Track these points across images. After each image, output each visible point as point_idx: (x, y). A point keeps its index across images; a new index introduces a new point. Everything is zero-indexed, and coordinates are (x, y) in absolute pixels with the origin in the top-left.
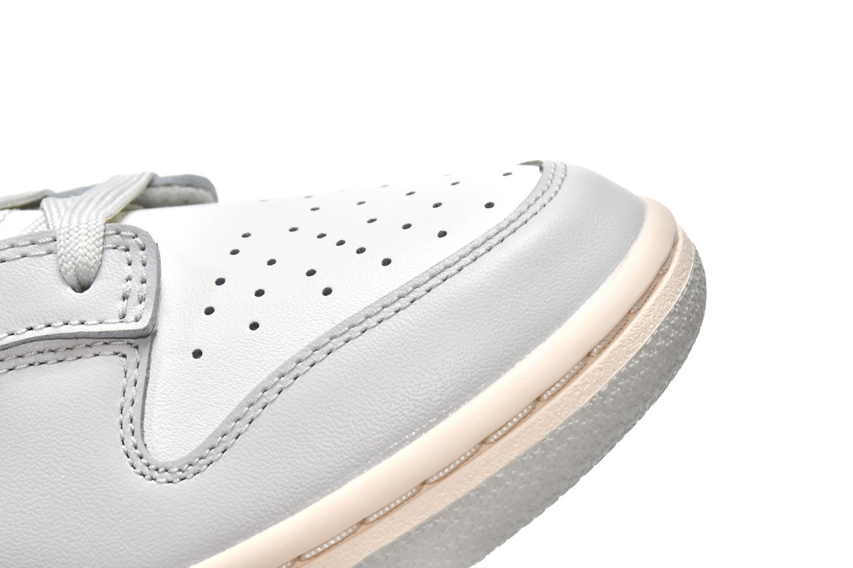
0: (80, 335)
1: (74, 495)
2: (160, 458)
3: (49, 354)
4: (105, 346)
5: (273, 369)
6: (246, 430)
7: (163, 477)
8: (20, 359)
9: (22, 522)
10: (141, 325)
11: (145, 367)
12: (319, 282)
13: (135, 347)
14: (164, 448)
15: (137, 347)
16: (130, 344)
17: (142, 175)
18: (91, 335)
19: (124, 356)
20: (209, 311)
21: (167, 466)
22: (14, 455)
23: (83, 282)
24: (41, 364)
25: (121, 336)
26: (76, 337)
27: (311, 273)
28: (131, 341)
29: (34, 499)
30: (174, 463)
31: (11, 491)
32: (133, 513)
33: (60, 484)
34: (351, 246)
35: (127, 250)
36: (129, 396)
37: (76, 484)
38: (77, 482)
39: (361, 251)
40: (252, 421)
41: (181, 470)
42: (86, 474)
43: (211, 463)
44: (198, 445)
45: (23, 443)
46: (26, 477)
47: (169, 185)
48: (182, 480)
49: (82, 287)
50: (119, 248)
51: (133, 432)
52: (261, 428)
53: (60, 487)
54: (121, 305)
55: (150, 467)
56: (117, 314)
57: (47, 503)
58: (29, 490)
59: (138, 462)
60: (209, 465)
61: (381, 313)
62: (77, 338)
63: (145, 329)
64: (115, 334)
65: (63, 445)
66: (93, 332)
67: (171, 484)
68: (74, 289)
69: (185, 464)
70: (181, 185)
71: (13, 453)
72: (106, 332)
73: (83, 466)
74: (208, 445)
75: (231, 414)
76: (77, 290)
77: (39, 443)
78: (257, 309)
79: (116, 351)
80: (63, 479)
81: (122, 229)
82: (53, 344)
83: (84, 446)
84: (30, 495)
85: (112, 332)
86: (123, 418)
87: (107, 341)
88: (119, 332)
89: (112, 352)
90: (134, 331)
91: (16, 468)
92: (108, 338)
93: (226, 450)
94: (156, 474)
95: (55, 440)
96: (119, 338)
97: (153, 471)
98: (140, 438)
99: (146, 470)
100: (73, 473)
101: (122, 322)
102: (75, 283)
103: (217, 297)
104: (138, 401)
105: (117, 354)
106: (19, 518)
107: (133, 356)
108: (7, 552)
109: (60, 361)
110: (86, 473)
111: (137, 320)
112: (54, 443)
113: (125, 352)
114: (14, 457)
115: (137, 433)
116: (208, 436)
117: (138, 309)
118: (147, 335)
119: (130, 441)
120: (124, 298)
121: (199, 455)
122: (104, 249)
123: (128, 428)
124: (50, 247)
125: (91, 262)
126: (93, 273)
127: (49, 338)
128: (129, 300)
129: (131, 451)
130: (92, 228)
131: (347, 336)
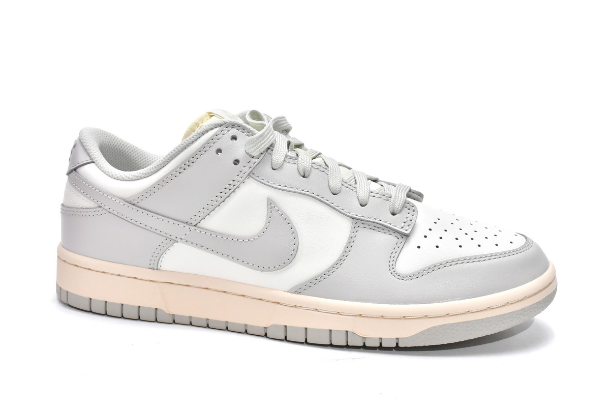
2: (398, 271)
3: (377, 228)
4: (394, 233)
5: (439, 261)
7: (397, 277)
8: (369, 226)
10: (407, 232)
11: (403, 244)
12: (459, 243)
13: (402, 237)
14: (400, 269)
18: (391, 229)
19: (398, 239)
20: (425, 237)
21: (400, 275)
24: (374, 230)
25: (400, 233)
26: (387, 227)
27: (457, 239)
28: (402, 235)
30: (402, 274)
34: (469, 236)
35: (409, 209)
36: (396, 250)
39: (472, 239)
40: (428, 273)
41: (403, 277)
43: (413, 279)
44: (411, 272)
47: (415, 193)
48: (402, 280)
49: (393, 214)
50: (407, 208)
51: (393, 261)
52: (430, 276)
54: (403, 224)
55: (395, 272)
56: (401, 226)
59: (392, 270)
60: (411, 279)
63: (407, 234)
66: (393, 228)
67: (398, 279)
69: (405, 276)
74: (414, 274)
75: (423, 268)
78: (439, 242)
81: (410, 203)
82: (379, 226)
85: (397, 230)
86: (391, 255)
88: (399, 231)
90: (404, 233)
92: (395, 231)
93: (418, 277)
94: (395, 275)
97: (395, 274)
98: (395, 263)
99: (393, 273)
101: (402, 229)
102: (392, 212)
103: (429, 234)
104: (398, 253)
105: (396, 237)
107: (401, 240)
109: (379, 232)
111: (406, 230)
113: (399, 237)
115: (395, 261)
116: (414, 271)
117: (407, 228)
118: (407, 236)
119: (391, 263)
120: (404, 223)
121: (410, 275)
122: (404, 207)
123: (392, 259)
124: (388, 199)
125: (399, 209)
126: (398, 211)
127: (379, 224)
128: (406, 224)
129: (391, 265)
130: (402, 199)
131: (463, 261)
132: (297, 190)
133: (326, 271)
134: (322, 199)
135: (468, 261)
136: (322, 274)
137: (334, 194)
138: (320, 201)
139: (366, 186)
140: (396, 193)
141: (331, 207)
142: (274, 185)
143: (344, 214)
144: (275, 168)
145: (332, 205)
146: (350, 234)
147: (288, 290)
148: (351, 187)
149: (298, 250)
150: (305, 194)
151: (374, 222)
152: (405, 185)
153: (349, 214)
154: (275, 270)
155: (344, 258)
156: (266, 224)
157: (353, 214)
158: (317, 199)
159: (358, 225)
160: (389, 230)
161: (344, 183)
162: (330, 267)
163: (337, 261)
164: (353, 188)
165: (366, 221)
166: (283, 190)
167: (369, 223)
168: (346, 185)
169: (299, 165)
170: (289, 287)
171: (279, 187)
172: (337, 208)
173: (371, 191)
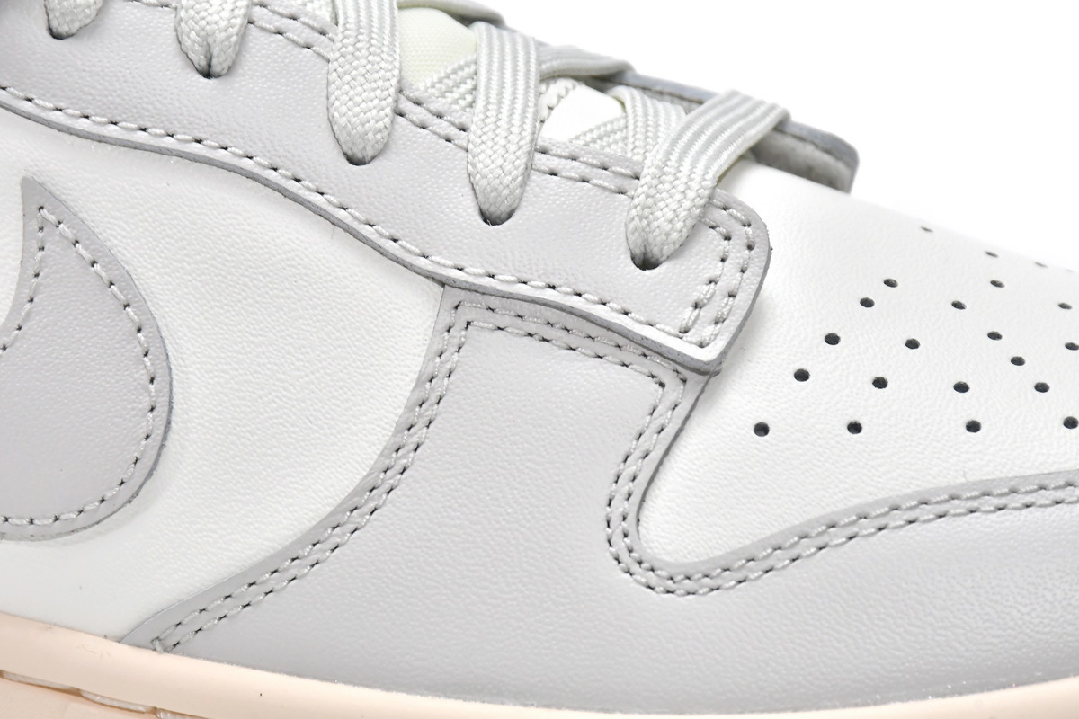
0: (614, 328)
1: (513, 542)
2: (651, 548)
3: (562, 331)
4: (642, 358)
5: (856, 501)
6: (784, 567)
7: (642, 575)
8: (519, 320)
9: (428, 544)
10: (706, 355)
11: (685, 413)
12: (967, 407)
13: (682, 380)
14: (662, 537)
15: (684, 381)
16: (678, 372)
17: (773, 107)
18: (630, 336)
19: (662, 385)
20: (802, 376)
21: (656, 565)
22: (456, 449)
23: (650, 255)
24: (544, 340)
25: (670, 356)
26: (608, 327)
27: (961, 388)
28: (680, 369)
29: (458, 522)
30: (668, 564)
31: (429, 495)
32: (582, 606)
33: (500, 518)
34: (1029, 373)
35: (728, 238)
36: (645, 443)
37: (523, 530)
38: (524, 527)
39: (1042, 388)
40: (797, 558)
41: (672, 579)
42: (542, 523)
43: (718, 589)
44: (711, 556)
45: (474, 438)
46: (459, 486)
47: (801, 139)
48: (668, 592)
49: (646, 263)
50: (718, 229)
51: (629, 496)
52: (805, 575)
53: (498, 522)
54: (688, 314)
55: (633, 554)
56: (679, 324)
57: (471, 535)
58: (456, 505)
59: (620, 545)
60: (713, 590)
61: (1035, 495)
62: (609, 329)
63: (708, 363)
64: (664, 349)
65: (527, 468)
66: (635, 333)
67: (650, 590)
68: (633, 258)
69: (679, 574)
70: (816, 146)
71: (455, 446)
72: (653, 341)
73: (543, 509)
74: (723, 563)
75: (772, 536)
76: (637, 262)
77: (496, 449)
78: (868, 405)
79: (654, 373)
80: (508, 514)
81: (733, 205)
82: (571, 321)
83: (556, 482)
84: (453, 514)
85: (661, 346)
86: (624, 470)
87: (647, 352)
88: (670, 350)
89: (646, 371)
90: (692, 359)
91: (451, 467)
92: (649, 349)
93: (744, 581)
94: (635, 568)
95: (518, 455)
96: (665, 357)
97: (634, 562)
98: (635, 508)
99: (624, 556)
100: (526, 512)
101: (681, 338)
102: (638, 251)
103: (819, 359)
104: (655, 456)
105: (653, 377)
106: (425, 537)
107: (674, 390)
108: (390, 575)
109: (571, 349)
110: (543, 520)
111: (702, 346)
112: (518, 458)
113: (665, 380)
114: (454, 451)
115: (635, 499)
116: (729, 550)
117: (708, 331)
118: (707, 374)
119: (620, 506)
120: (696, 306)
121: (704, 569)
122: (701, 223)
123: (625, 486)
124: (626, 183)
125: (675, 236)
126: (667, 250)
127: (571, 311)
128: (703, 312)
129: (615, 520)
130: (694, 185)
131: (974, 504)
132: (168, 142)
133: (300, 542)
134: (292, 186)
135: (1002, 501)
136: (279, 555)
137: (354, 161)
138: (285, 193)
139: (516, 122)
140: (669, 153)
141: (336, 223)
142: (57, 117)
143: (397, 261)
144: (64, 29)
145: (341, 214)
146: (427, 360)
147: (121, 627)
148: (443, 127)
149: (171, 436)
150: (210, 162)
151: (546, 304)
152: (757, 97)
153: (421, 263)
154: (60, 535)
155: (391, 478)
156: (16, 307)
157: (442, 264)
158: (266, 183)
159: (466, 314)
160: (621, 341)
161: (406, 106)
162: (321, 525)
163: (356, 493)
164: (453, 131)
165: (504, 296)
166: (101, 139)
167: (525, 308)
168: (418, 113)
169: (182, 14)
170: (127, 614)
171: (83, 124)
172: (366, 231)
173: (540, 143)
